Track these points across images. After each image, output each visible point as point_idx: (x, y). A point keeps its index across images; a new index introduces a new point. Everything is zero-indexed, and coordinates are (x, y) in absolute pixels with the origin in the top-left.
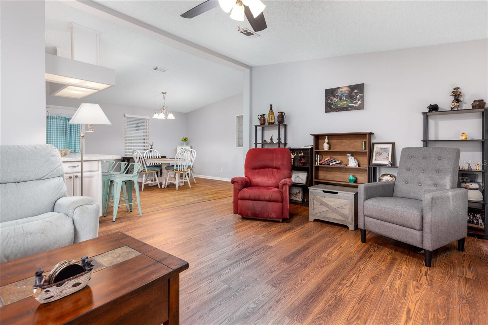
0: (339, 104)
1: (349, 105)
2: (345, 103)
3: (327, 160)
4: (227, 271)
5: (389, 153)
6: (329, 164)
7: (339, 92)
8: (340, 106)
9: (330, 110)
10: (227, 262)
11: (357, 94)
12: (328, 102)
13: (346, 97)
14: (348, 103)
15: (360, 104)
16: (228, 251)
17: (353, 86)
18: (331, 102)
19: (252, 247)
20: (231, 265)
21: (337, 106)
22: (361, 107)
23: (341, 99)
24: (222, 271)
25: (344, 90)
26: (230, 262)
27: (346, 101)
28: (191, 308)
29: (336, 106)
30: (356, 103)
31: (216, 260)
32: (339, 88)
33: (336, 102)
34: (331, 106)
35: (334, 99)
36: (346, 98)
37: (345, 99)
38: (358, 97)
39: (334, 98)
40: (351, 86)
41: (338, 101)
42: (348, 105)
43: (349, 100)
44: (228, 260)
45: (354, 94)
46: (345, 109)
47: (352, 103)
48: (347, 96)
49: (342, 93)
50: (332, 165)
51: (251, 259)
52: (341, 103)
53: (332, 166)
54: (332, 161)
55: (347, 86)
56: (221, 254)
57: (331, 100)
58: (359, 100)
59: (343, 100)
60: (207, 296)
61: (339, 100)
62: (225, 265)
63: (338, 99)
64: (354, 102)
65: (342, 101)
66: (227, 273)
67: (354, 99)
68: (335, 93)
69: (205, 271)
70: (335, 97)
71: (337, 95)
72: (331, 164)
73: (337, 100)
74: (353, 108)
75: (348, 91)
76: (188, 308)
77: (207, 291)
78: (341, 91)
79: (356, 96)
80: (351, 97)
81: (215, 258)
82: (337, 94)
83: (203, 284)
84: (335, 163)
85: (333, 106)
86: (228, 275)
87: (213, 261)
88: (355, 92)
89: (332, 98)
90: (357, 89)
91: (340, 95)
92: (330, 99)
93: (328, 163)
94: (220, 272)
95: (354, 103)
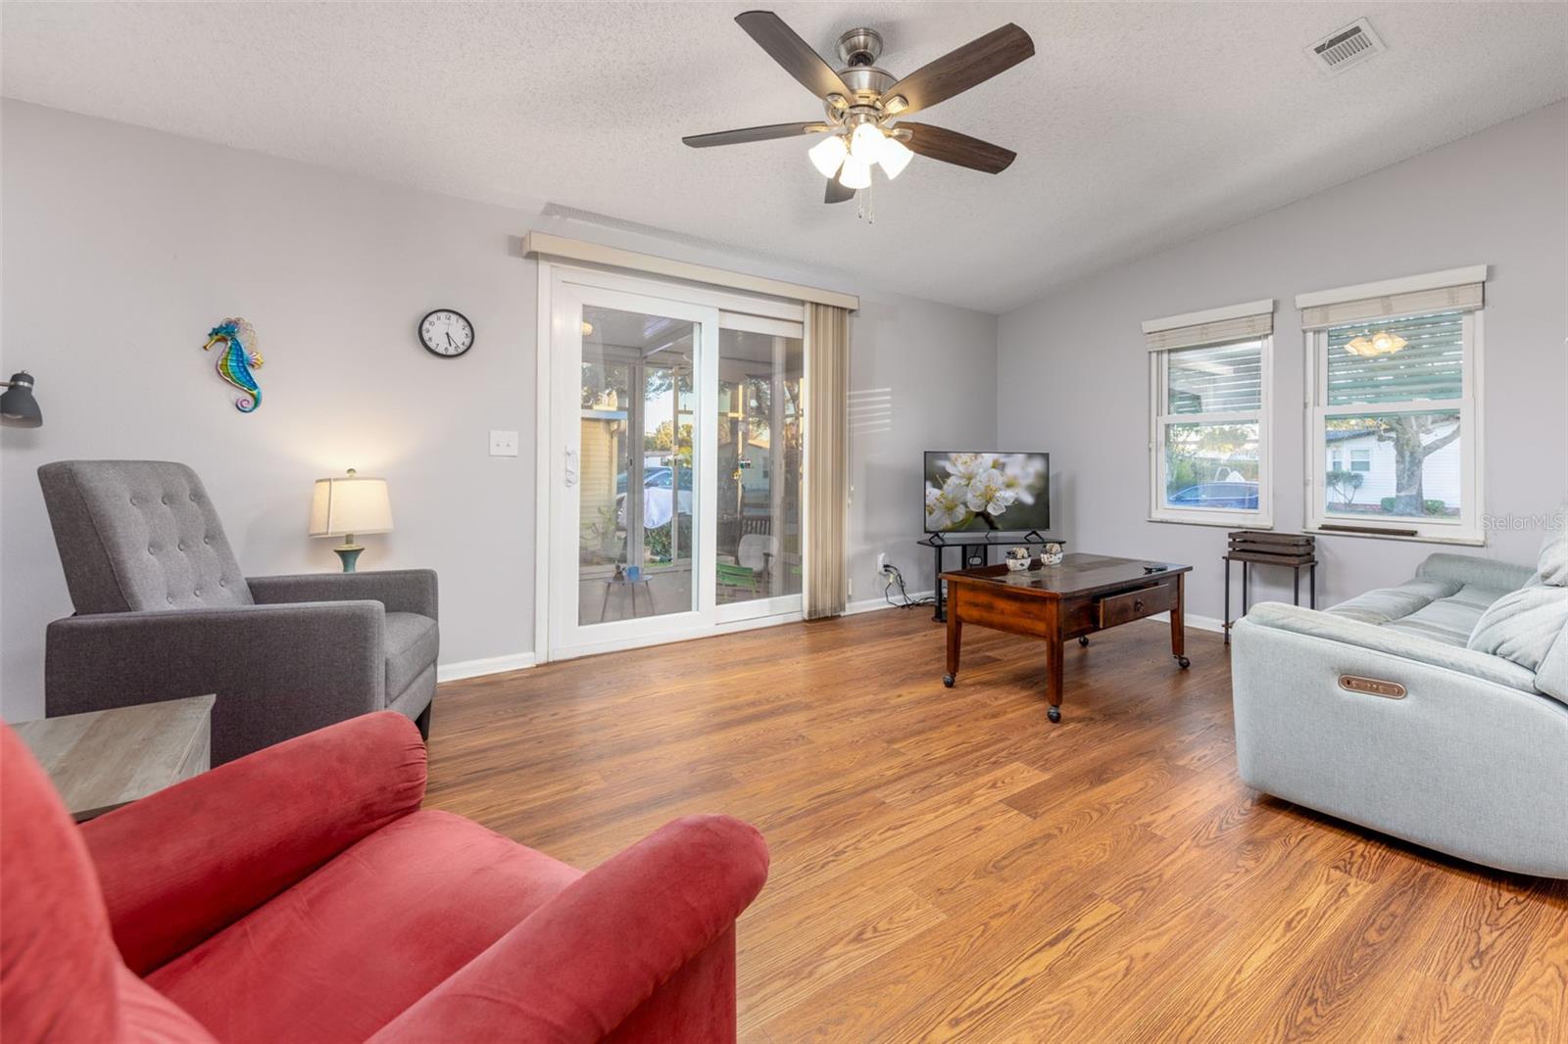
4: (890, 772)
10: (886, 796)
16: (876, 837)
19: (784, 842)
20: (878, 787)
24: (902, 774)
26: (878, 794)
28: (954, 726)
31: (920, 806)
44: (884, 803)
51: (814, 799)
56: (904, 825)
60: (934, 735)
62: (893, 788)
66: (891, 768)
69: (944, 779)
76: (959, 726)
77: (931, 742)
81: (922, 813)
83: (943, 754)
86: (889, 765)
87: (927, 803)
94: (907, 772)
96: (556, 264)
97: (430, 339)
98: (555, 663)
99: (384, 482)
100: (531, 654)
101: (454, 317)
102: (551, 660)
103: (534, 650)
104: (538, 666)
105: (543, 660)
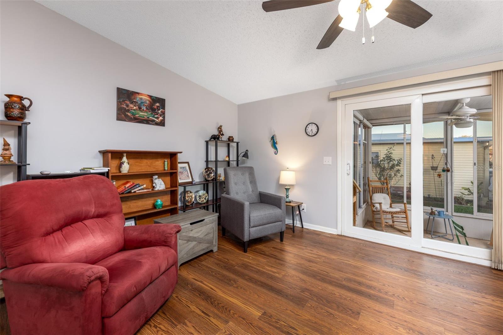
0: (138, 114)
1: (150, 118)
2: (145, 114)
3: (128, 187)
5: (188, 172)
6: (130, 192)
7: (138, 99)
8: (138, 116)
9: (125, 118)
11: (159, 109)
12: (122, 106)
13: (146, 107)
14: (149, 116)
15: (162, 121)
17: (155, 98)
18: (127, 108)
21: (135, 115)
22: (162, 124)
23: (140, 108)
25: (145, 98)
27: (147, 112)
29: (133, 114)
30: (157, 118)
32: (138, 93)
33: (134, 110)
34: (127, 113)
35: (131, 106)
36: (147, 109)
37: (145, 109)
38: (160, 111)
39: (131, 104)
40: (152, 96)
41: (136, 110)
42: (148, 118)
43: (150, 112)
45: (155, 107)
46: (145, 122)
47: (153, 117)
48: (148, 107)
49: (142, 101)
50: (135, 192)
52: (140, 113)
53: (135, 194)
54: (135, 187)
55: (148, 95)
57: (127, 106)
58: (161, 116)
59: (143, 110)
61: (138, 109)
63: (137, 107)
64: (156, 116)
65: (141, 111)
67: (156, 113)
68: (133, 97)
70: (132, 102)
71: (135, 102)
72: (133, 191)
73: (135, 108)
74: (154, 122)
75: (149, 101)
78: (141, 99)
79: (158, 111)
80: (151, 108)
82: (135, 100)
84: (139, 188)
85: (129, 114)
88: (156, 105)
89: (128, 102)
90: (159, 103)
91: (139, 102)
92: (125, 103)
93: (129, 190)
95: (156, 118)
96: (342, 100)
97: (308, 132)
98: (344, 236)
99: (294, 172)
100: (336, 230)
101: (313, 124)
102: (342, 234)
103: (337, 229)
104: (338, 235)
105: (340, 233)
